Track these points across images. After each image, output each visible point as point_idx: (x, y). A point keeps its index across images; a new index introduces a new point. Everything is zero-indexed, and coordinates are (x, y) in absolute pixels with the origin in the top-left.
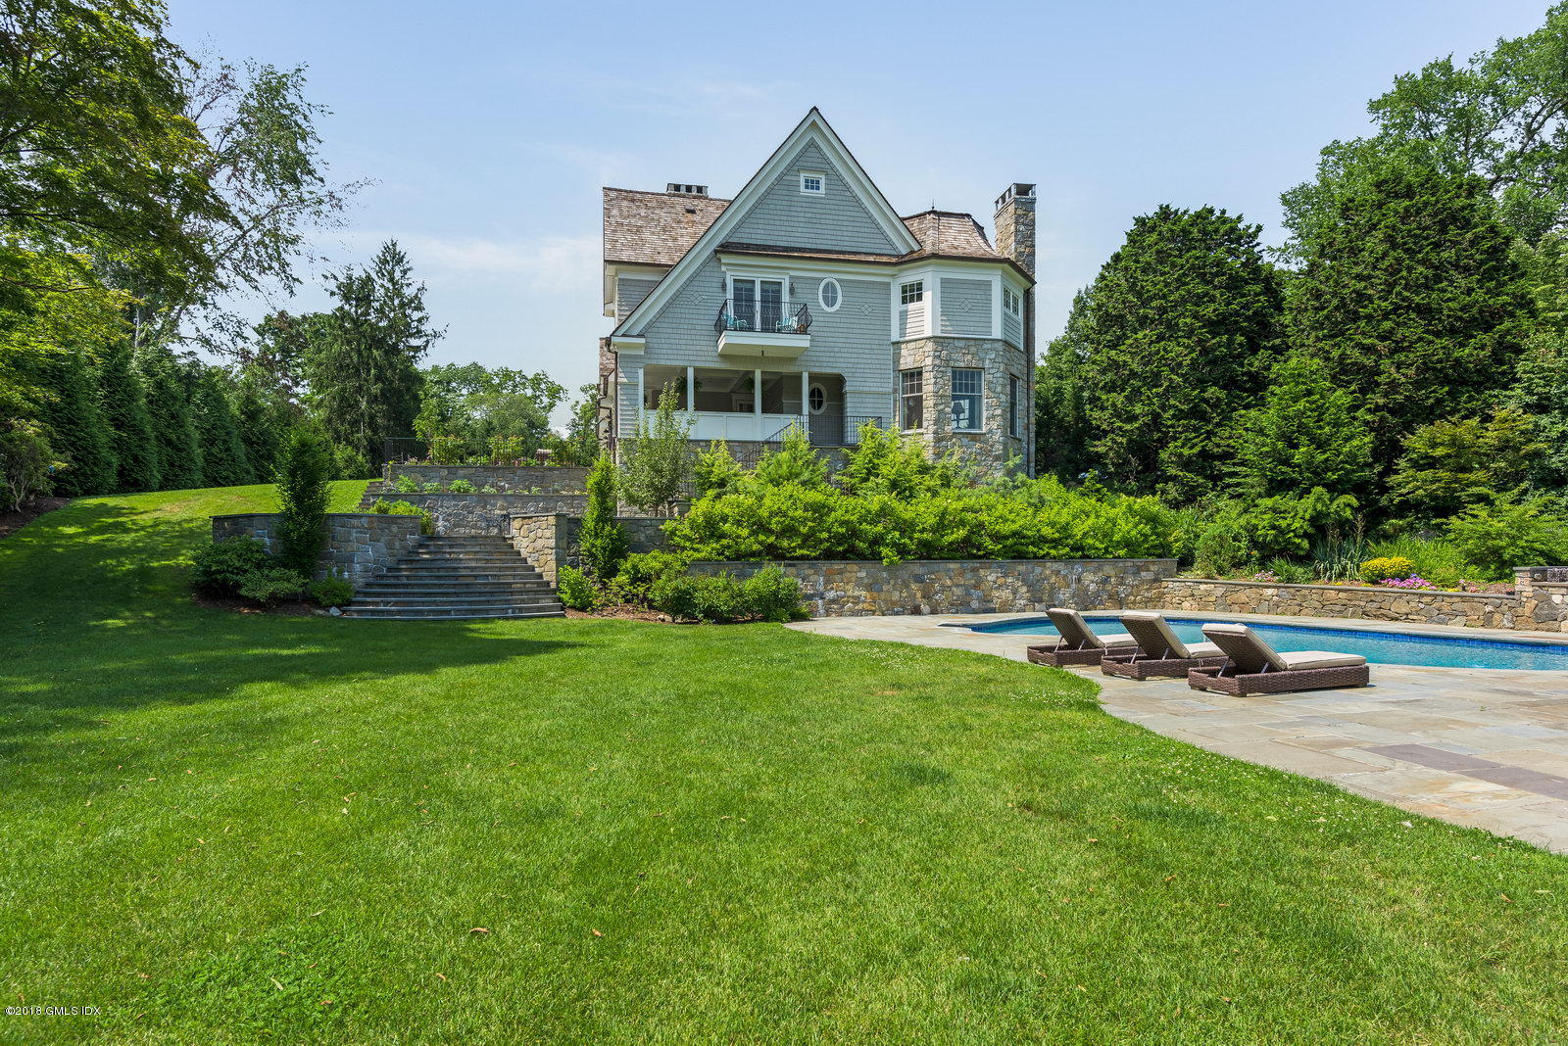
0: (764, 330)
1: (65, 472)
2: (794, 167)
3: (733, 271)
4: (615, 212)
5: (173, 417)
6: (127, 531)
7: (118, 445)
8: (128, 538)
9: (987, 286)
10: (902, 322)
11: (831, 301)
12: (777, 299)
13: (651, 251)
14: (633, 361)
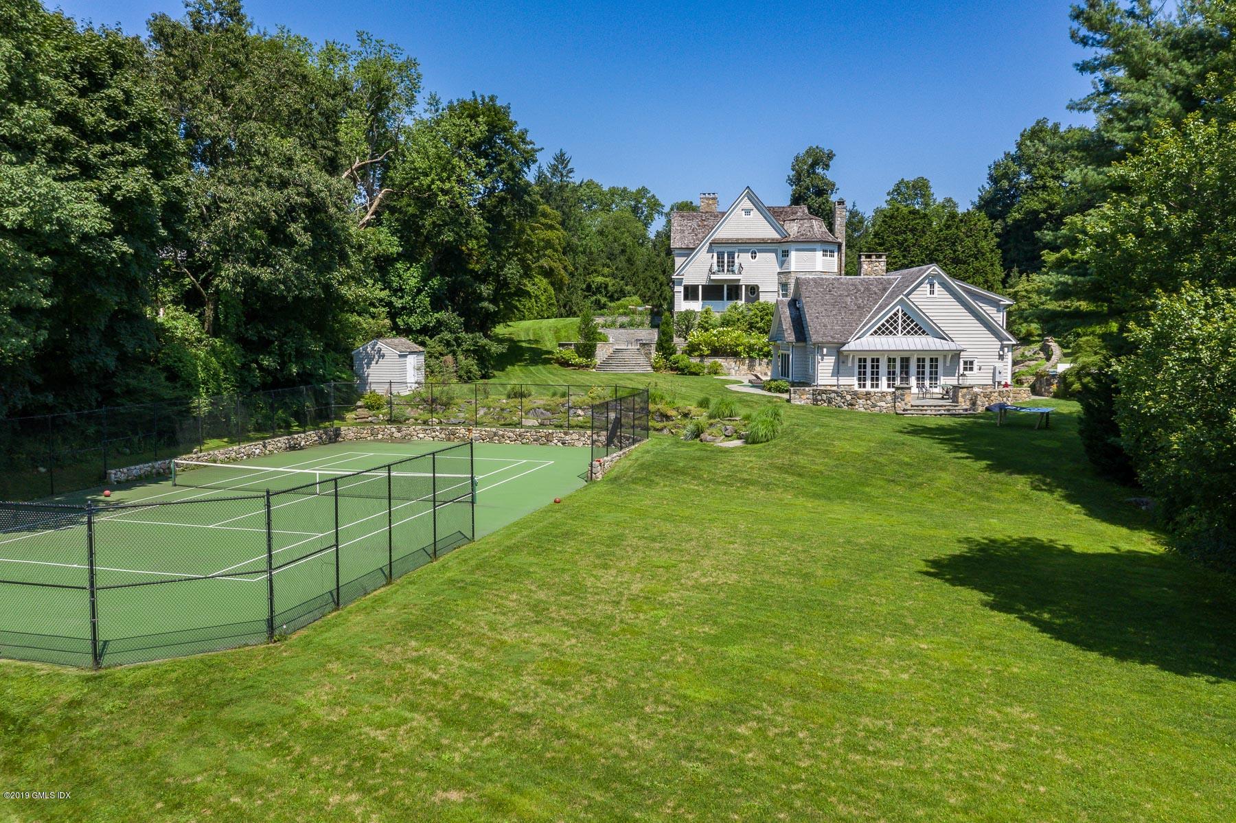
0: (729, 271)
3: (717, 249)
9: (814, 250)
10: (782, 264)
11: (754, 257)
12: (733, 258)
13: (688, 241)
14: (680, 284)
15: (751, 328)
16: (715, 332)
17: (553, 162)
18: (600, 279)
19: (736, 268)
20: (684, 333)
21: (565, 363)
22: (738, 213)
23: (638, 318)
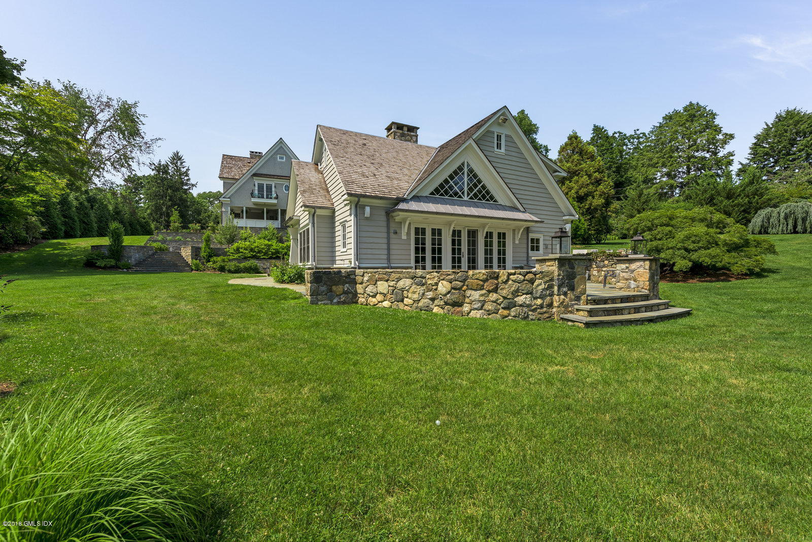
0: (267, 198)
1: (46, 232)
2: (276, 153)
3: (257, 181)
4: (225, 162)
5: (85, 214)
6: (67, 250)
7: (65, 224)
8: (67, 252)
11: (287, 190)
12: (271, 189)
13: (234, 174)
14: (227, 205)
19: (273, 196)
22: (273, 157)
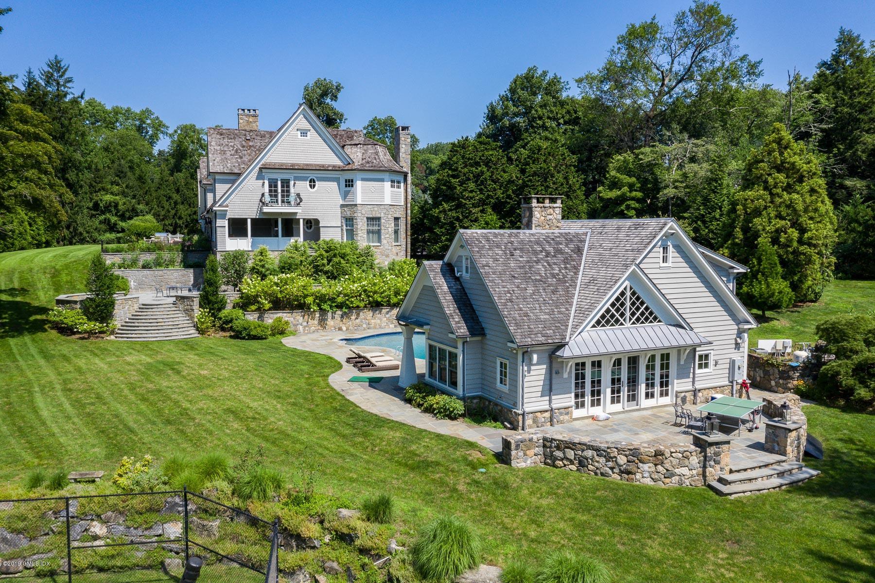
2: (296, 128)
3: (268, 175)
4: (213, 142)
9: (382, 180)
10: (345, 195)
11: (312, 186)
12: (288, 186)
13: (231, 165)
14: (223, 217)
15: (316, 272)
16: (276, 279)
17: (47, 69)
18: (108, 198)
19: (292, 198)
20: (236, 281)
21: (66, 330)
22: (291, 134)
23: (166, 255)
